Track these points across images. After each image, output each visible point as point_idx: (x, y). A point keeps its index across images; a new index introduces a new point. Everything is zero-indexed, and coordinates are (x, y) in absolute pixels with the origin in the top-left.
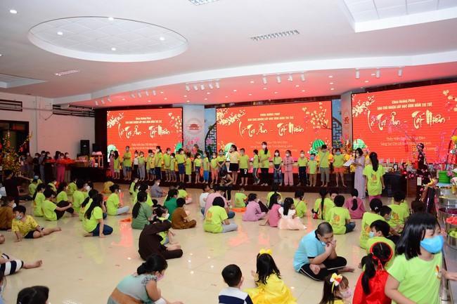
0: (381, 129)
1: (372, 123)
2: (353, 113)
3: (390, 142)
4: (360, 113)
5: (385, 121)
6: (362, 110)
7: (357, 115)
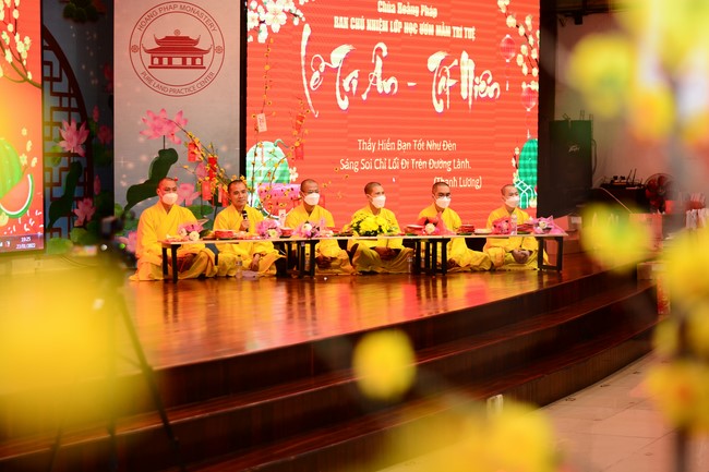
0: (344, 104)
1: (316, 75)
2: (251, 25)
3: (368, 155)
4: (276, 28)
5: (355, 73)
6: (283, 18)
7: (263, 37)
